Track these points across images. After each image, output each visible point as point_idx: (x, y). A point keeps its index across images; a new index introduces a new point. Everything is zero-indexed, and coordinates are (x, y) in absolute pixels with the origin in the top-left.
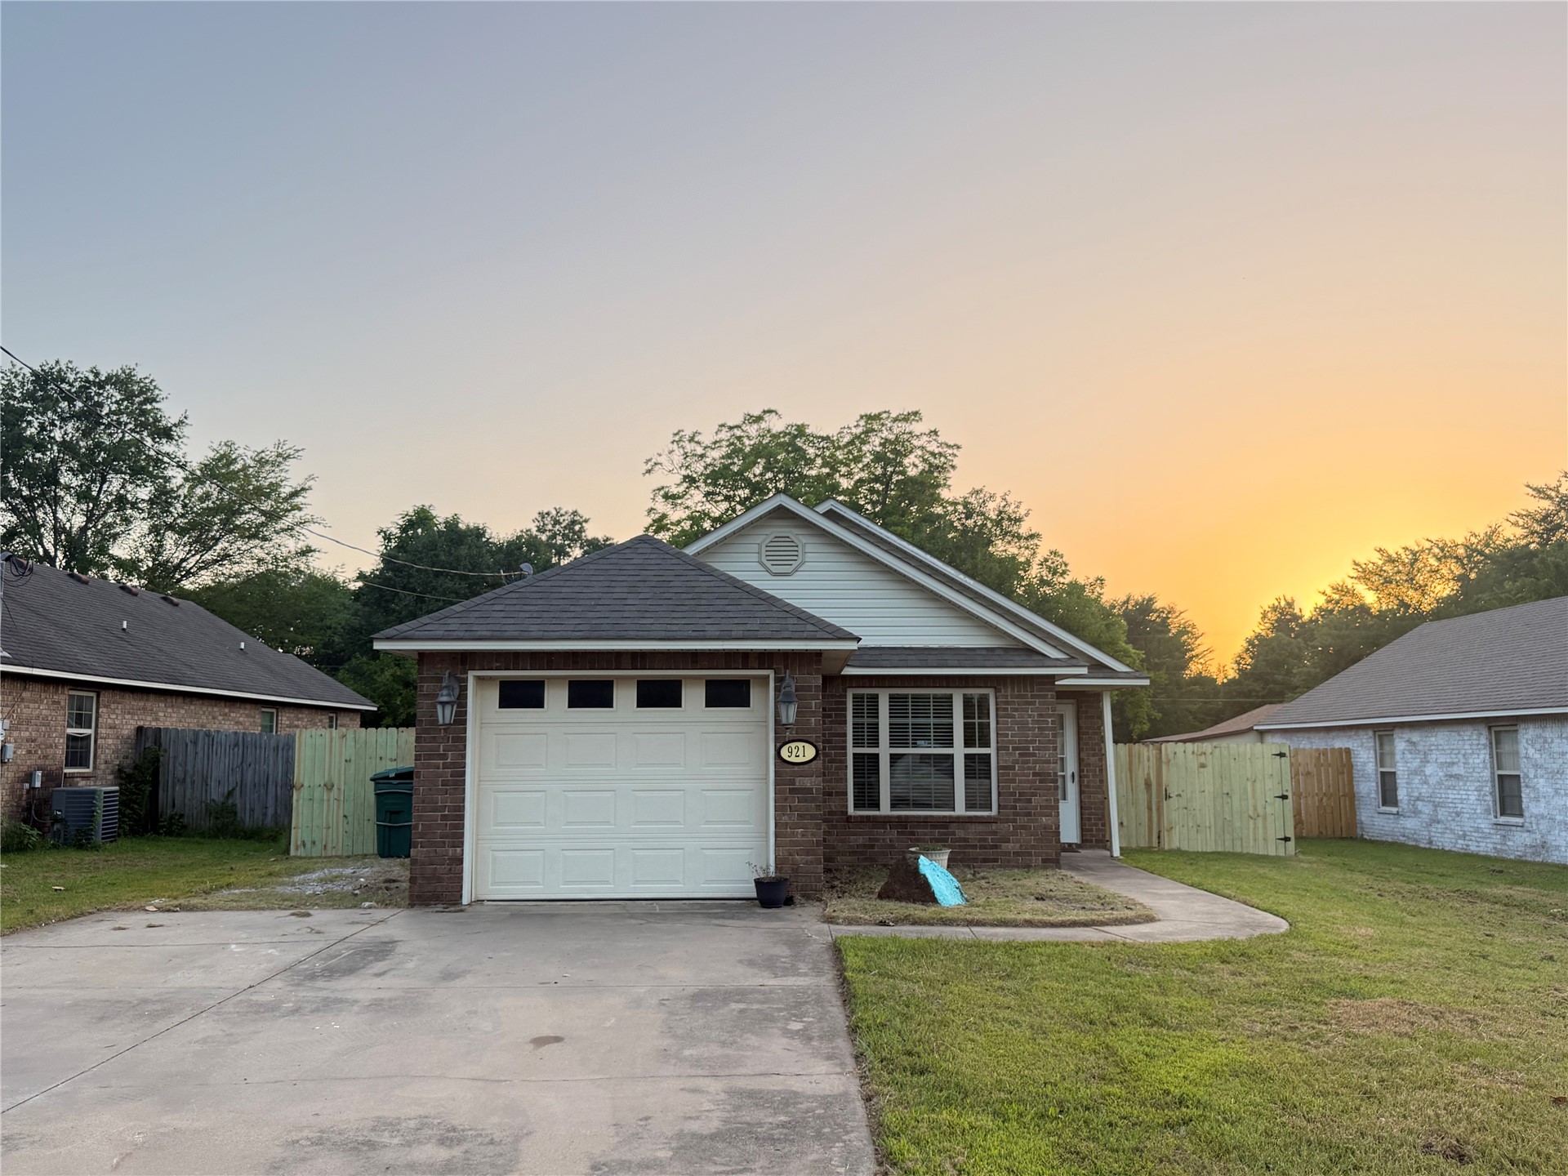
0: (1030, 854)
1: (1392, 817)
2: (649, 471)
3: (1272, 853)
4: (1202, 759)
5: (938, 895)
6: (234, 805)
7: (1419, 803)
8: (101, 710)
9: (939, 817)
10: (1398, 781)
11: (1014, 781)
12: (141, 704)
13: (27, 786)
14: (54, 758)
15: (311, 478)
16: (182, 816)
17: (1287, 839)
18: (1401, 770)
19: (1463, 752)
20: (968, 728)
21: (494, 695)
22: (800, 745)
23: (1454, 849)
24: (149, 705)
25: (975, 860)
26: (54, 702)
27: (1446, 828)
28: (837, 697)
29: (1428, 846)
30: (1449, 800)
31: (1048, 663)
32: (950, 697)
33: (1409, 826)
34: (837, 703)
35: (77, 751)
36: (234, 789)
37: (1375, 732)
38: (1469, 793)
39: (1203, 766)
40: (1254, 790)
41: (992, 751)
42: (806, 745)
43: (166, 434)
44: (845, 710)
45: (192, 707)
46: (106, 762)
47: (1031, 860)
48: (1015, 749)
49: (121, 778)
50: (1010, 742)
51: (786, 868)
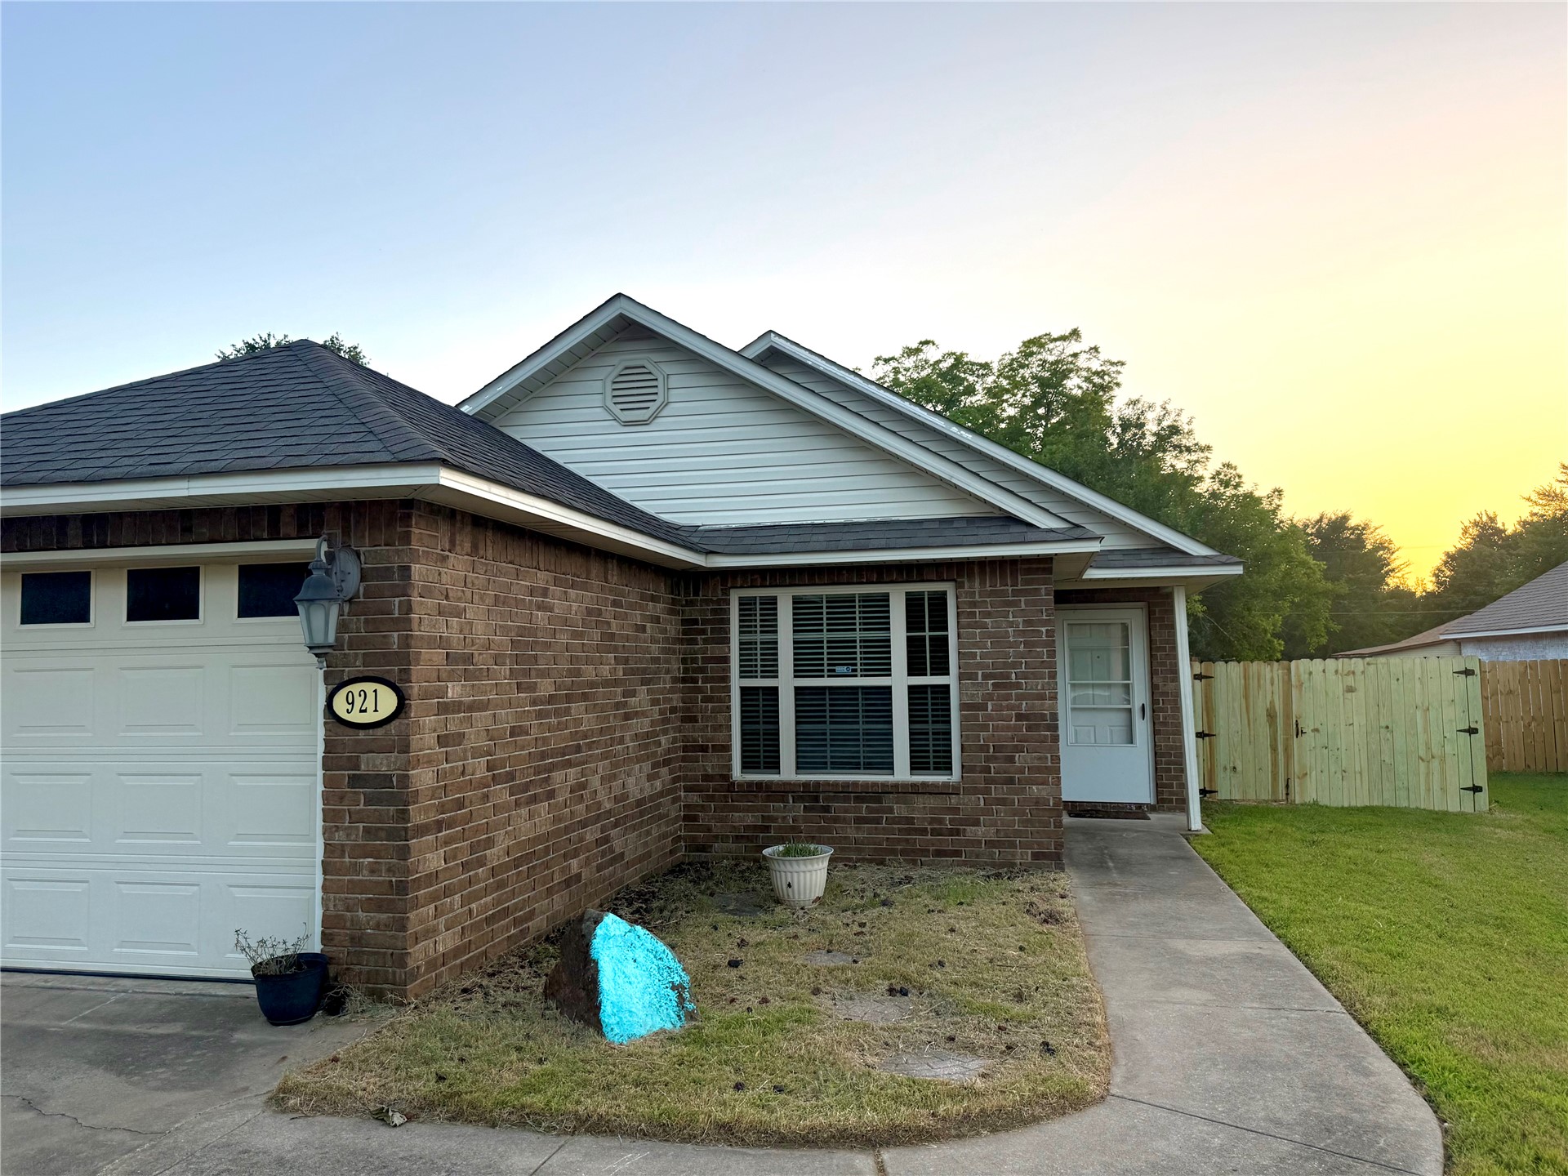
0: (1012, 845)
3: (1453, 807)
4: (1350, 681)
9: (866, 784)
11: (985, 728)
17: (1476, 789)
20: (914, 646)
25: (925, 853)
28: (714, 603)
32: (885, 598)
39: (1350, 690)
41: (951, 680)
42: (379, 688)
44: (728, 621)
47: (1013, 855)
48: (986, 677)
50: (980, 666)
51: (341, 934)
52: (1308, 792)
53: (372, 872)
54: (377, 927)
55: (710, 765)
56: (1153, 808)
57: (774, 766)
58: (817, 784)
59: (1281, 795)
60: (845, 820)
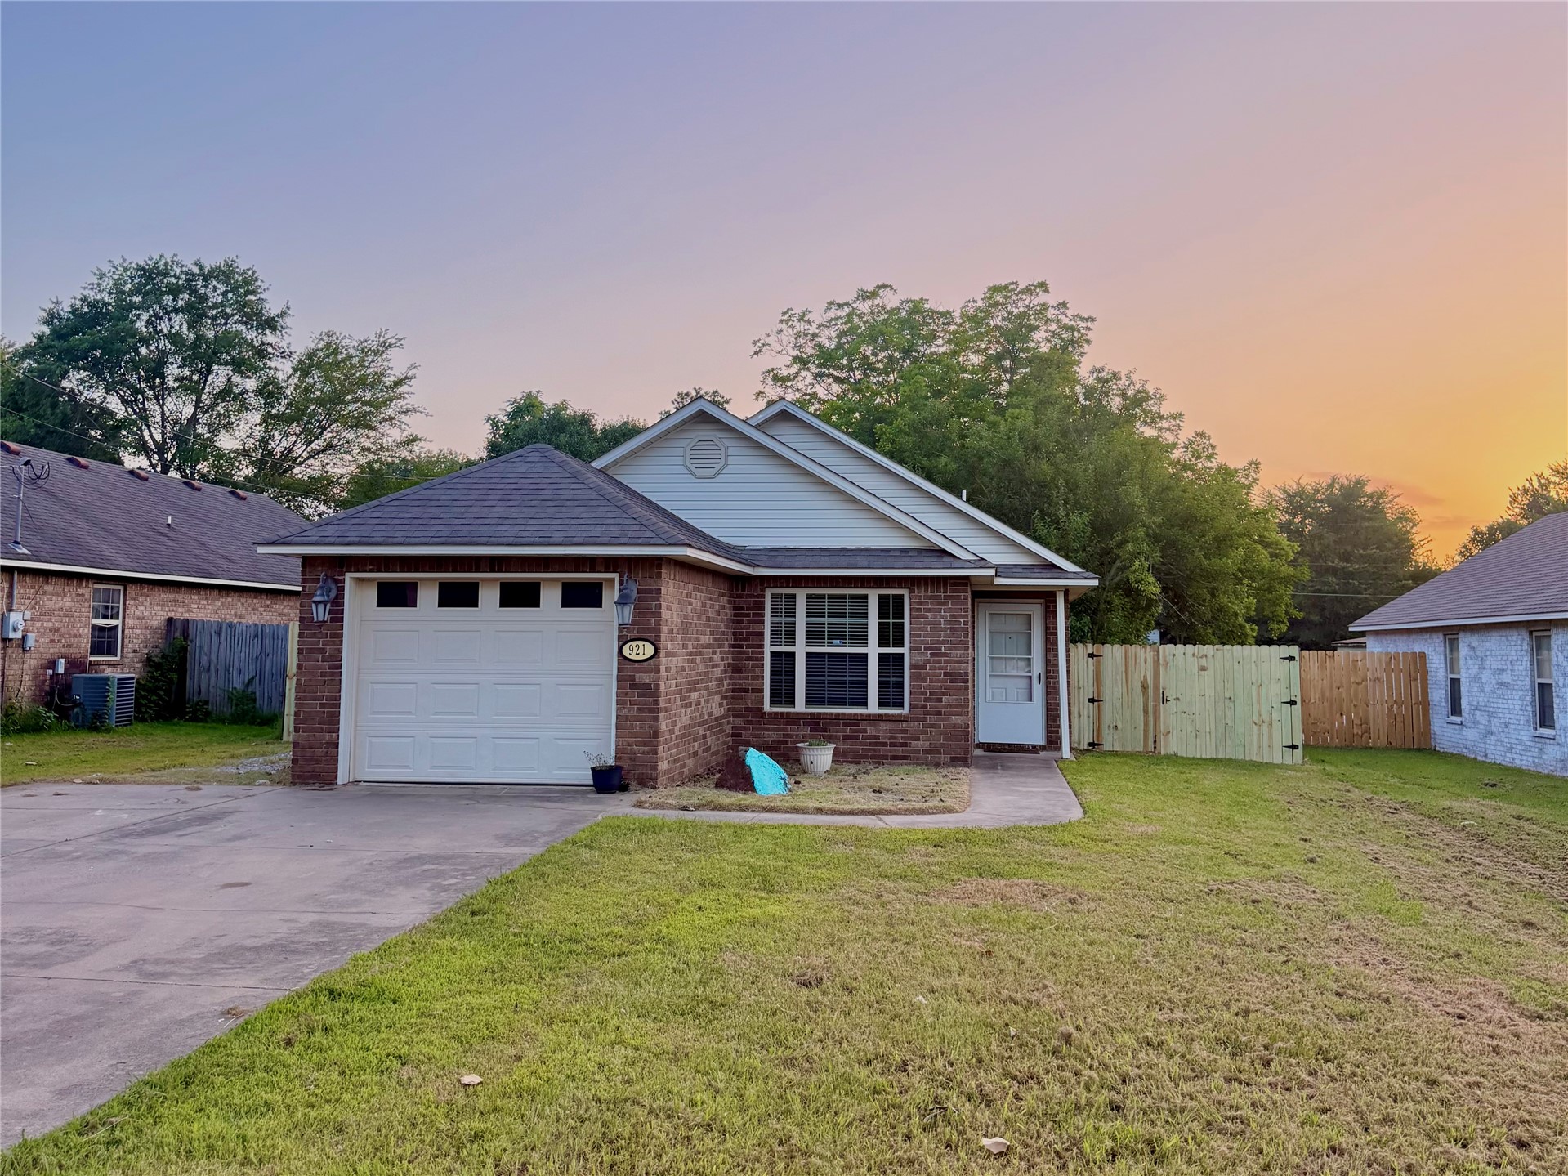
0: (939, 752)
1: (1457, 727)
2: (757, 353)
3: (1277, 760)
4: (1203, 662)
5: (757, 784)
6: (254, 693)
7: (1477, 712)
8: (127, 603)
9: (850, 714)
10: (1462, 689)
11: (925, 680)
12: (172, 596)
13: (50, 672)
14: (78, 647)
15: (413, 366)
16: (206, 703)
17: (1294, 747)
18: (1463, 676)
19: (1510, 658)
20: (883, 630)
21: (373, 594)
22: (641, 643)
23: (1504, 763)
24: (180, 597)
25: (885, 757)
26: (78, 595)
27: (1498, 740)
28: (755, 596)
29: (1484, 759)
30: (1500, 710)
31: (956, 564)
32: (866, 597)
33: (1469, 737)
34: (755, 602)
35: (104, 641)
36: (253, 678)
37: (1445, 635)
38: (1515, 702)
39: (1203, 669)
40: (1259, 695)
41: (905, 650)
42: (646, 644)
43: (271, 324)
44: (763, 609)
45: (229, 599)
46: (134, 651)
47: (940, 758)
48: (926, 649)
49: (151, 666)
50: (923, 642)
51: (625, 757)
52: (1168, 747)
53: (641, 728)
54: (643, 753)
55: (749, 700)
56: (1043, 748)
57: (791, 702)
58: (819, 714)
59: (1151, 747)
60: (836, 737)
